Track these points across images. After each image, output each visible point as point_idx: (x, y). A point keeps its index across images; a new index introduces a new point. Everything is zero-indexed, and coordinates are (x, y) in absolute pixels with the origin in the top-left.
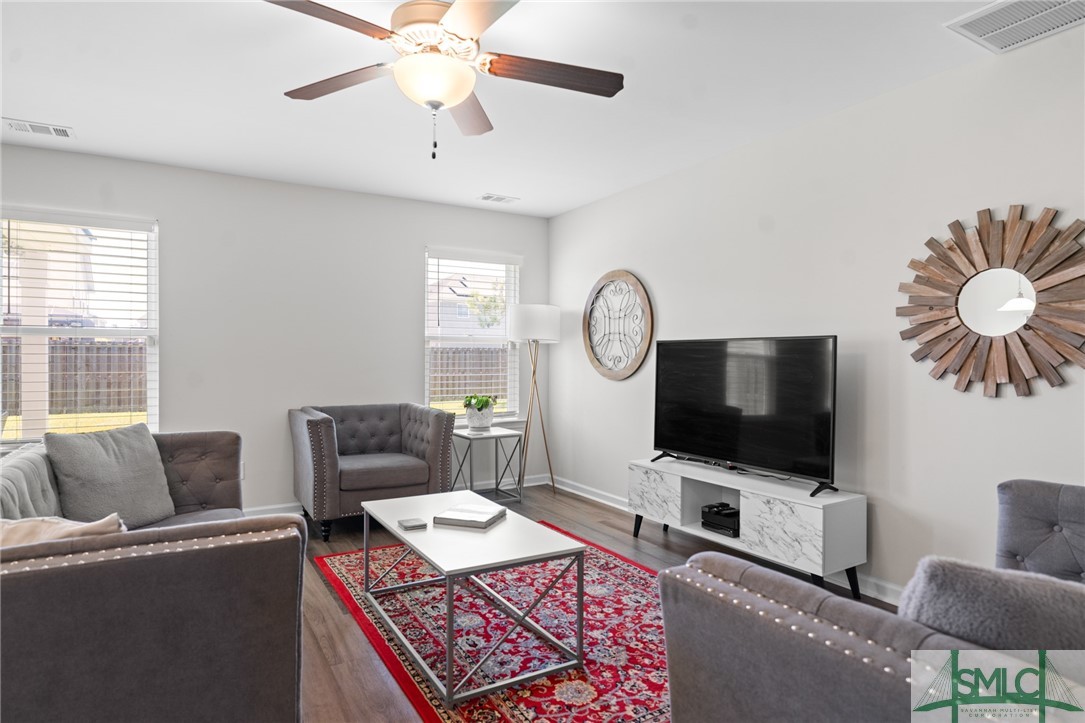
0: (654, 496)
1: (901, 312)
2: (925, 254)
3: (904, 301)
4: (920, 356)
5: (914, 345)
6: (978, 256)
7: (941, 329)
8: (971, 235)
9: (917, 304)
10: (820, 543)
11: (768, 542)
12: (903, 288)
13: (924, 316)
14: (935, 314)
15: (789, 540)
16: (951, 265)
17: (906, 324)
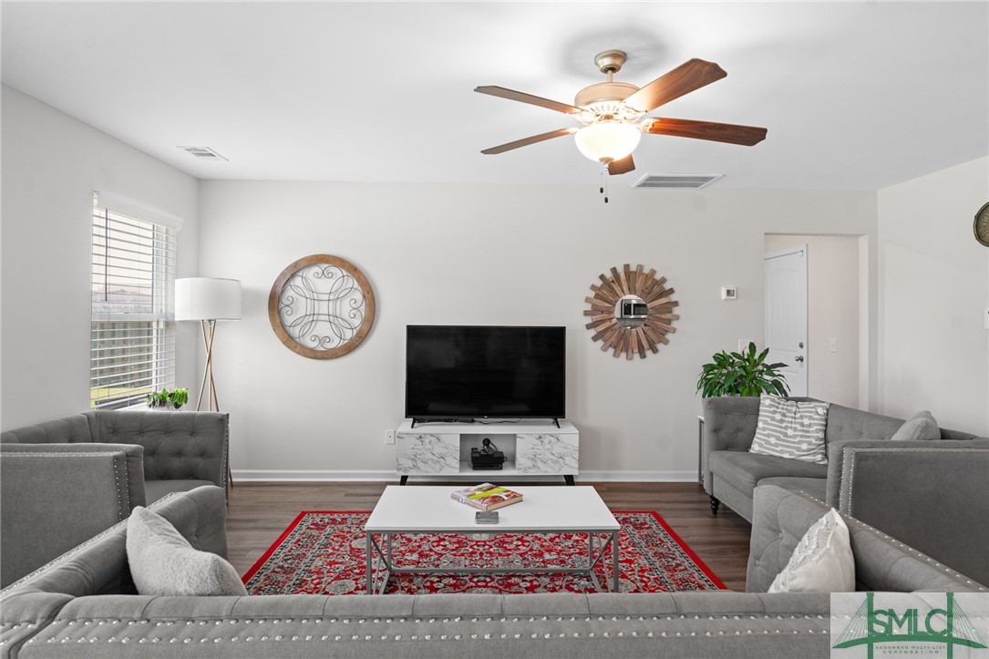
0: (429, 455)
1: (586, 313)
2: (599, 283)
3: (588, 307)
4: (595, 339)
5: (593, 332)
6: (625, 288)
7: (608, 324)
8: (622, 275)
9: (595, 310)
10: (577, 455)
11: (539, 464)
12: (587, 300)
13: (599, 317)
14: (605, 316)
15: (555, 459)
16: (612, 290)
17: (589, 320)
